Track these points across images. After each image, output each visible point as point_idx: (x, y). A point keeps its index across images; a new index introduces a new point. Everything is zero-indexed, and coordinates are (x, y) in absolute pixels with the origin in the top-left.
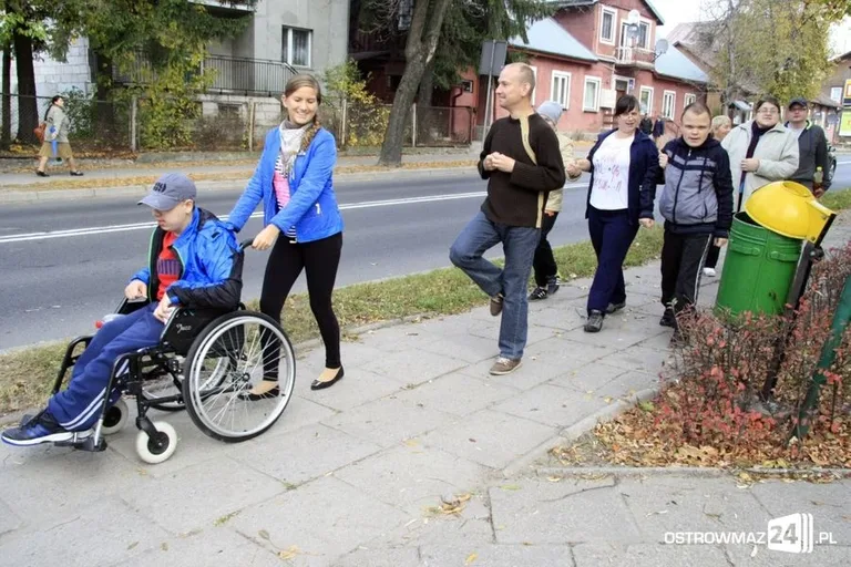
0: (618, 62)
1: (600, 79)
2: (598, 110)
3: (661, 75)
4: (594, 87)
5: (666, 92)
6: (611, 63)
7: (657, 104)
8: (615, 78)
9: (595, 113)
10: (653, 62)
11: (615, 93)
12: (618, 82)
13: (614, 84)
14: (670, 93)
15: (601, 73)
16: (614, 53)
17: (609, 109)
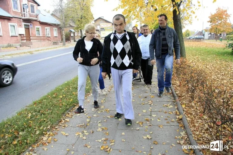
0: (23, 18)
1: (16, 24)
2: (18, 35)
3: (42, 22)
4: (14, 27)
5: (46, 28)
6: (21, 18)
7: (43, 32)
8: (23, 24)
9: (17, 36)
10: (37, 17)
11: (24, 28)
12: (25, 25)
13: (23, 26)
14: (48, 28)
15: (17, 22)
16: (21, 15)
17: (23, 35)
